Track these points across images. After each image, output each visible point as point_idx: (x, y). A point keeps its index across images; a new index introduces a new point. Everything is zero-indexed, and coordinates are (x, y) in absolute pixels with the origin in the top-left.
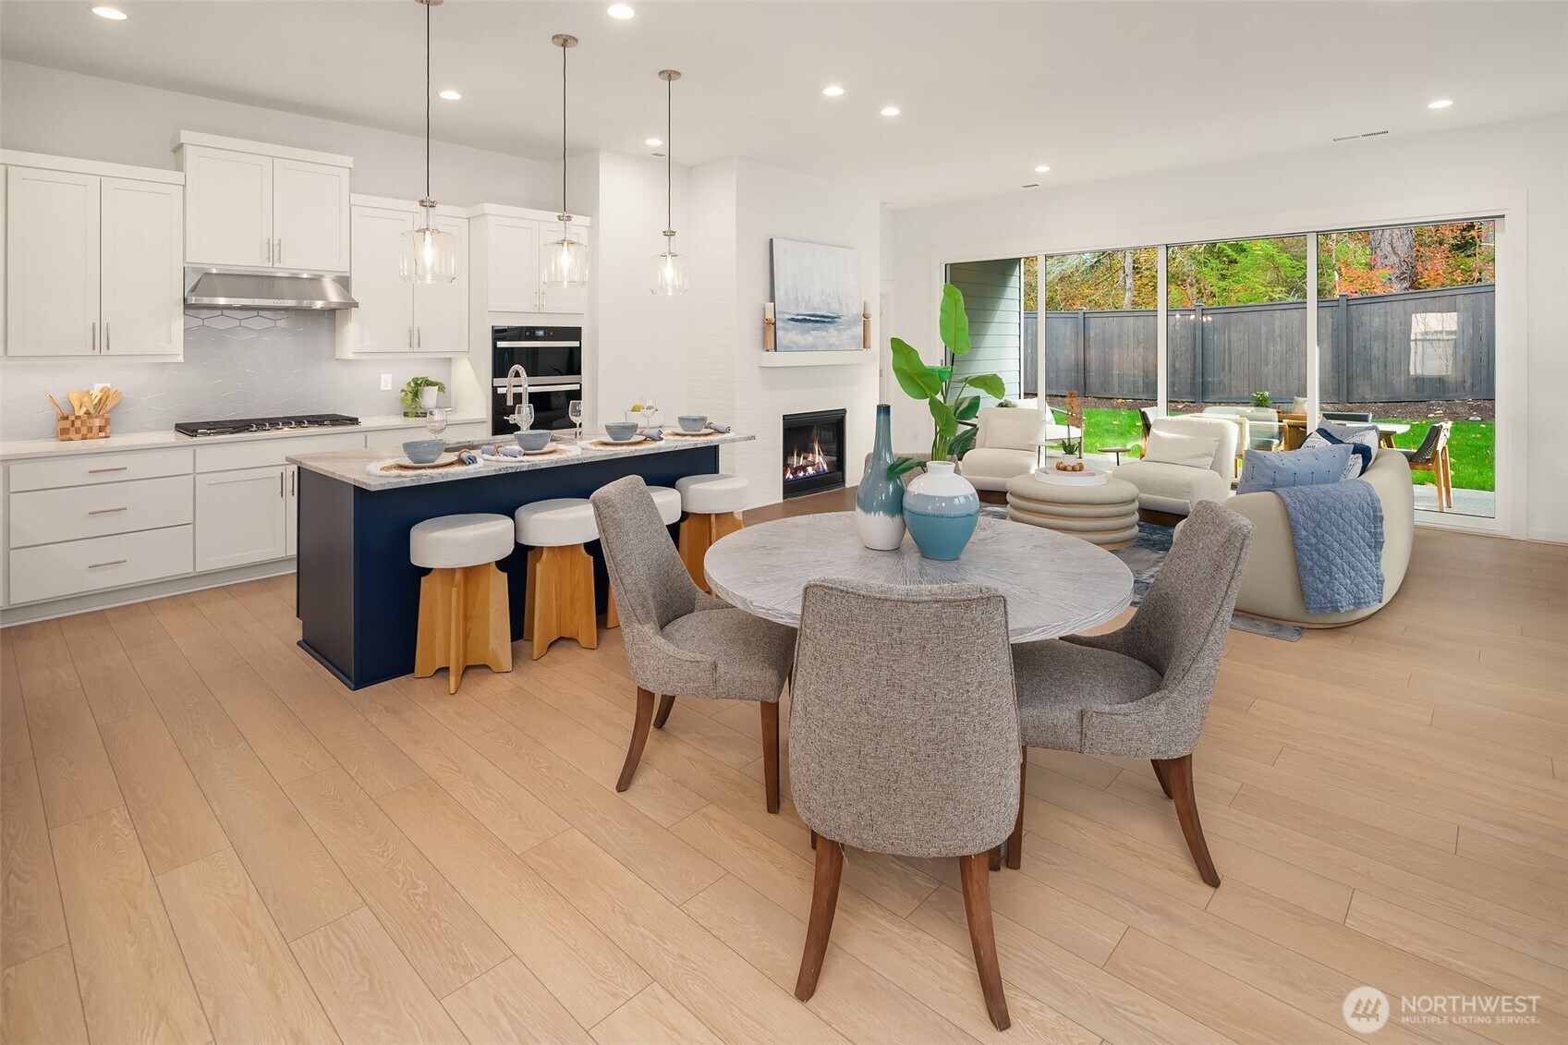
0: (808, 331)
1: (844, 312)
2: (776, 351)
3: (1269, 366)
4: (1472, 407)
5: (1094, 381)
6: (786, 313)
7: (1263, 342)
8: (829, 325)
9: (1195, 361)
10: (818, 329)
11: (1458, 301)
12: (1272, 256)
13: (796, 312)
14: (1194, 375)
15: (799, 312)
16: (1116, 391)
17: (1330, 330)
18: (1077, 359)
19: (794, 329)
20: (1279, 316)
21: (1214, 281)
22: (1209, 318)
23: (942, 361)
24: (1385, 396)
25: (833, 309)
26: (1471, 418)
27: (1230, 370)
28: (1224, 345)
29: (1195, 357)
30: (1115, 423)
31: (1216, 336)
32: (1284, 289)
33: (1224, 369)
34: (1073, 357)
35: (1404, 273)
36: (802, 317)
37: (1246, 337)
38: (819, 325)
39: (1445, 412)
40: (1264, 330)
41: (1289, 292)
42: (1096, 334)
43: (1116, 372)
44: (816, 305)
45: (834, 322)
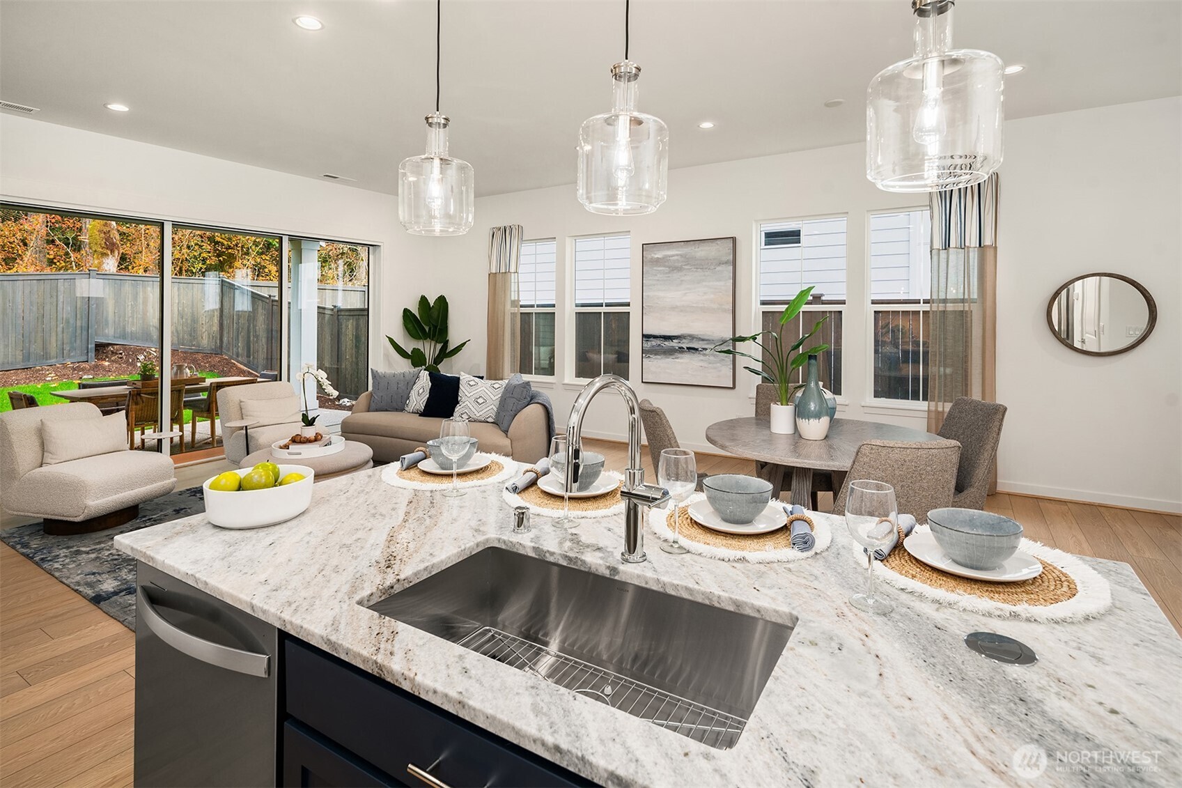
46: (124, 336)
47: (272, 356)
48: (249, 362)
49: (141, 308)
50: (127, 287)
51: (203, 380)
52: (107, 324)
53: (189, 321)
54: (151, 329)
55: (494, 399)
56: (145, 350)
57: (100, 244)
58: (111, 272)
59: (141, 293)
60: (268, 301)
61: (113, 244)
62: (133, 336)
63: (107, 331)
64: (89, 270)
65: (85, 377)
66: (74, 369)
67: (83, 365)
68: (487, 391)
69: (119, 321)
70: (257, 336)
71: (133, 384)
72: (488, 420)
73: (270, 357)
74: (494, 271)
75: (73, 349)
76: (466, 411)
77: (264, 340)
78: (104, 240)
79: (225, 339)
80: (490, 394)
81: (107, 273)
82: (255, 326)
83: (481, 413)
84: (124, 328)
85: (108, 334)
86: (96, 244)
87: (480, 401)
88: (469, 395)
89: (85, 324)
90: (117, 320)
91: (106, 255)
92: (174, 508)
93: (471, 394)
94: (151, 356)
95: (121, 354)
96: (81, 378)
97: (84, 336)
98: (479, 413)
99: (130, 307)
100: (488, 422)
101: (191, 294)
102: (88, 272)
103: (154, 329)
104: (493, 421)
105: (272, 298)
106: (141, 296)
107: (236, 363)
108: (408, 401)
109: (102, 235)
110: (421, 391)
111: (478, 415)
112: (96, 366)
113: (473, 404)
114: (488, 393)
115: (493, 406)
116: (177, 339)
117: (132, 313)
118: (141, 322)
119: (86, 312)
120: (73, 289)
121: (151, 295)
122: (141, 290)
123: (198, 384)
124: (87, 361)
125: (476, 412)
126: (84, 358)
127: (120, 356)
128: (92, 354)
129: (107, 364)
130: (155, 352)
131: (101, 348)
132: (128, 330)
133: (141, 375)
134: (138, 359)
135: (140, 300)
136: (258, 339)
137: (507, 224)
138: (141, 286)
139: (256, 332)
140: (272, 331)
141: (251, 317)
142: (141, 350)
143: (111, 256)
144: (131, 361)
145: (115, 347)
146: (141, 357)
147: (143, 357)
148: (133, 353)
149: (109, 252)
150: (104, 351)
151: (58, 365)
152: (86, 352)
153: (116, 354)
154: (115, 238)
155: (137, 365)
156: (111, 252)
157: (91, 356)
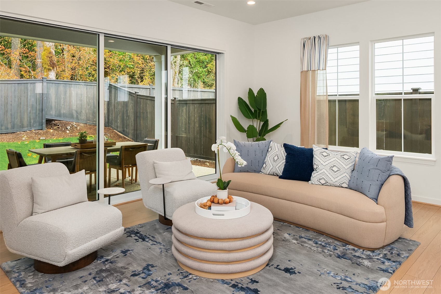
46: (60, 115)
47: (137, 128)
48: (124, 131)
49: (68, 99)
50: (61, 87)
51: (114, 144)
52: (51, 108)
53: (92, 107)
54: (73, 111)
55: (346, 168)
56: (70, 124)
57: (47, 64)
58: (53, 79)
59: (68, 91)
60: (134, 95)
61: (54, 64)
62: (65, 116)
63: (51, 112)
64: (43, 78)
65: (41, 138)
66: (36, 134)
67: (40, 131)
68: (339, 161)
69: (57, 106)
70: (128, 116)
71: (75, 145)
72: (343, 185)
73: (136, 129)
74: (305, 69)
75: (35, 122)
76: (323, 177)
77: (132, 119)
78: (49, 62)
79: (110, 118)
80: (343, 164)
81: (51, 79)
82: (127, 111)
83: (336, 179)
84: (60, 111)
85: (52, 115)
86: (45, 64)
87: (335, 169)
88: (324, 164)
89: (40, 108)
90: (56, 106)
91: (49, 70)
92: (121, 249)
93: (327, 163)
95: (58, 125)
96: (39, 139)
97: (41, 115)
98: (334, 179)
99: (63, 99)
100: (342, 187)
101: (93, 91)
102: (42, 79)
103: (75, 111)
104: (347, 186)
105: (137, 93)
106: (68, 93)
107: (117, 131)
108: (264, 165)
109: (48, 59)
110: (276, 158)
111: (334, 181)
112: (47, 132)
113: (330, 172)
114: (341, 163)
115: (346, 174)
116: (86, 117)
117: (64, 102)
118: (68, 107)
119: (41, 102)
120: (34, 89)
122: (68, 90)
123: (112, 147)
124: (42, 129)
125: (332, 179)
126: (40, 128)
127: (58, 127)
128: (44, 125)
129: (52, 131)
130: (75, 124)
131: (49, 122)
132: (62, 111)
133: (79, 139)
134: (67, 129)
135: (68, 95)
136: (129, 118)
137: (316, 35)
138: (68, 87)
139: (128, 113)
140: (137, 113)
141: (125, 104)
143: (53, 70)
144: (63, 129)
145: (56, 122)
147: (69, 127)
148: (65, 125)
149: (52, 68)
150: (50, 124)
151: (28, 131)
152: (41, 124)
153: (56, 125)
154: (55, 61)
155: (66, 132)
156: (53, 68)
157: (44, 126)
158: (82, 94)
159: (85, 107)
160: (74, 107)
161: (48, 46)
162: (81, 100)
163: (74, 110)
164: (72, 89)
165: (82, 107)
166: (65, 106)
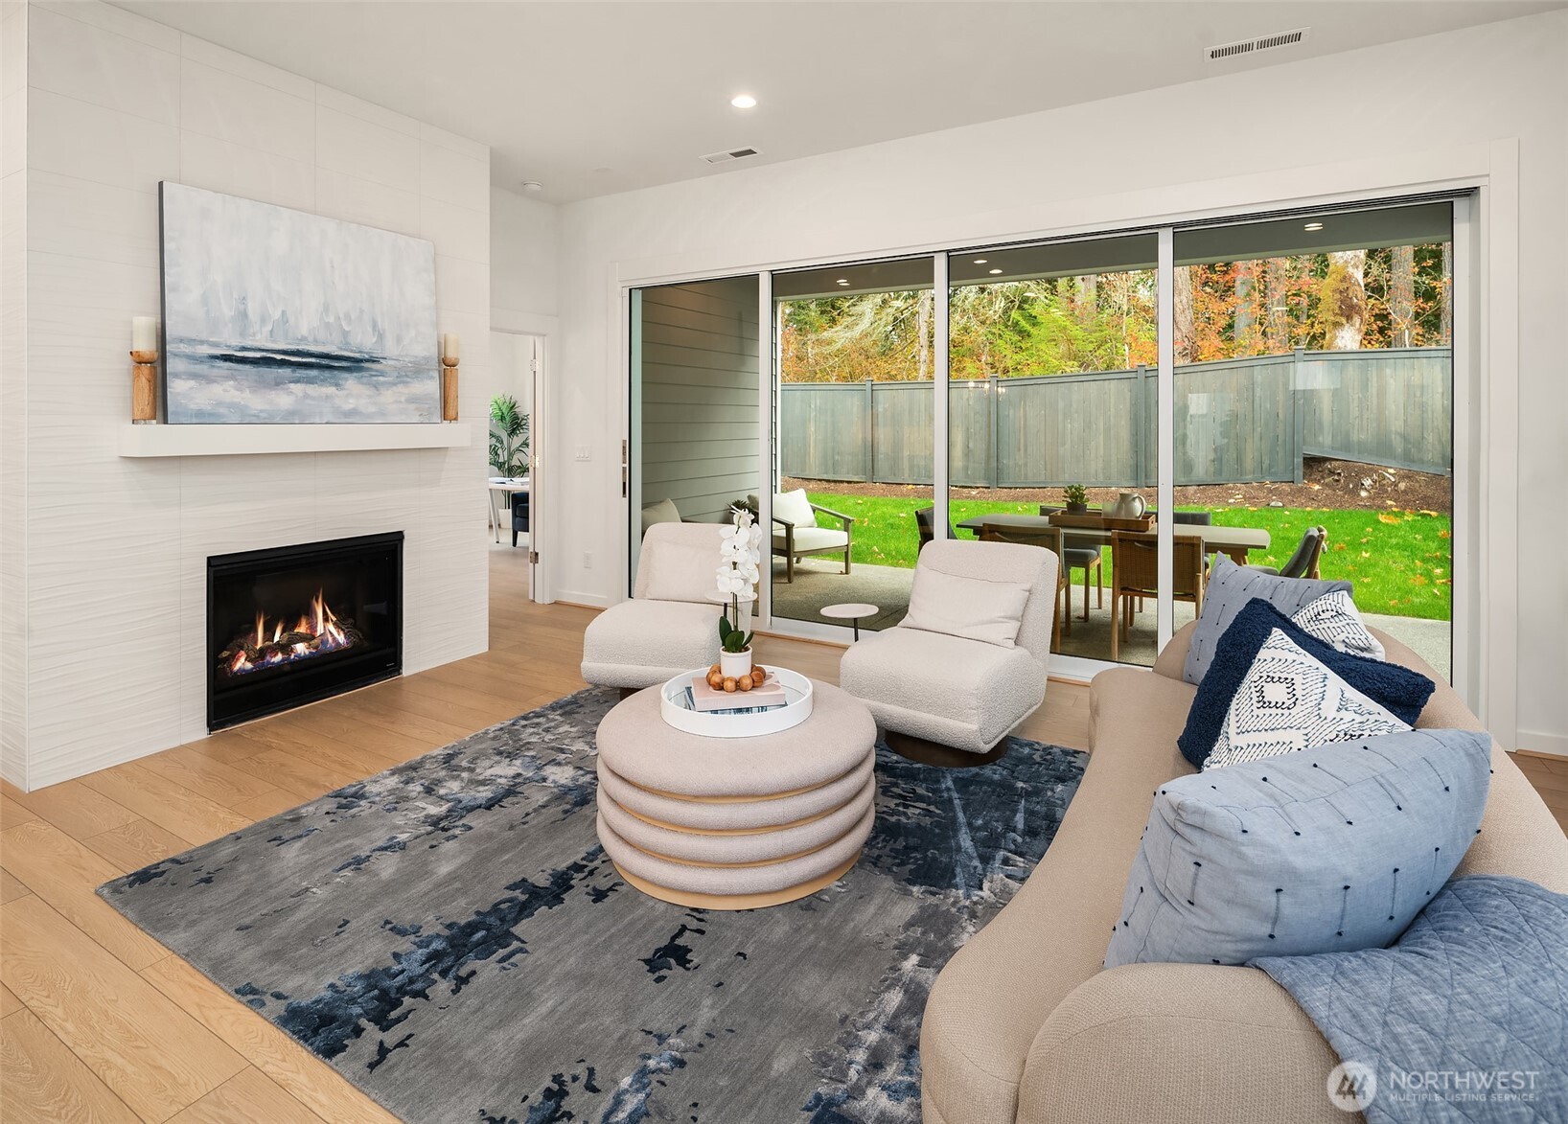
0: (278, 383)
1: (390, 349)
2: (165, 422)
3: (1066, 446)
4: (1270, 491)
5: (883, 465)
6: (202, 342)
7: (1060, 417)
8: (345, 375)
9: (989, 442)
10: (310, 381)
11: (1255, 373)
12: (1065, 328)
13: (237, 342)
14: (988, 457)
15: (248, 343)
16: (906, 475)
17: (1128, 405)
18: (864, 439)
19: (227, 378)
20: (1076, 388)
21: (1008, 353)
22: (1004, 390)
23: (624, 441)
24: (1183, 479)
25: (362, 341)
26: (1273, 504)
27: (1026, 450)
28: (1020, 423)
29: (989, 436)
30: (901, 515)
31: (1011, 412)
32: (1076, 363)
33: (1019, 450)
34: (860, 436)
35: (1185, 349)
36: (258, 355)
37: (1043, 412)
38: (314, 373)
39: (1244, 497)
40: (1061, 404)
41: (1080, 366)
42: (885, 410)
43: (906, 453)
44: (304, 332)
45: (360, 369)
46: (1347, 447)
49: (1375, 402)
52: (1321, 427)
54: (1393, 436)
56: (1376, 472)
57: (1333, 310)
58: (1348, 349)
59: (1375, 379)
62: (1362, 448)
63: (1321, 439)
67: (1286, 487)
69: (1340, 424)
75: (1273, 462)
78: (1339, 303)
81: (1342, 350)
84: (1348, 435)
85: (1322, 444)
90: (1336, 422)
94: (1385, 482)
95: (1339, 474)
96: (1268, 504)
97: (1290, 446)
99: (1356, 402)
103: (1398, 437)
106: (1375, 384)
109: (1338, 296)
112: (1304, 490)
116: (1440, 455)
117: (1361, 411)
118: (1374, 425)
119: (1290, 411)
121: (1392, 381)
122: (1374, 374)
124: (1291, 482)
126: (1289, 477)
127: (1336, 477)
128: (1300, 472)
129: (1317, 488)
130: (1393, 475)
131: (1314, 464)
132: (1355, 437)
134: (1363, 484)
135: (1373, 390)
138: (1374, 369)
142: (1369, 471)
144: (1351, 486)
145: (1337, 464)
146: (1367, 482)
147: (1370, 479)
148: (1356, 474)
149: (1344, 320)
150: (1320, 469)
151: (1255, 484)
152: (1291, 468)
153: (1334, 473)
154: (1356, 297)
155: (1359, 494)
156: (1347, 320)
157: (1298, 474)
158: (1425, 383)
159: (1435, 423)
160: (1396, 425)
161: (1342, 261)
162: (1422, 406)
163: (1396, 433)
164: (1388, 371)
165: (1425, 425)
166: (1365, 422)
